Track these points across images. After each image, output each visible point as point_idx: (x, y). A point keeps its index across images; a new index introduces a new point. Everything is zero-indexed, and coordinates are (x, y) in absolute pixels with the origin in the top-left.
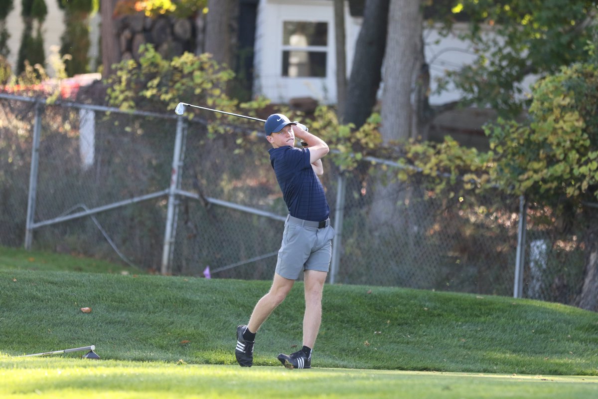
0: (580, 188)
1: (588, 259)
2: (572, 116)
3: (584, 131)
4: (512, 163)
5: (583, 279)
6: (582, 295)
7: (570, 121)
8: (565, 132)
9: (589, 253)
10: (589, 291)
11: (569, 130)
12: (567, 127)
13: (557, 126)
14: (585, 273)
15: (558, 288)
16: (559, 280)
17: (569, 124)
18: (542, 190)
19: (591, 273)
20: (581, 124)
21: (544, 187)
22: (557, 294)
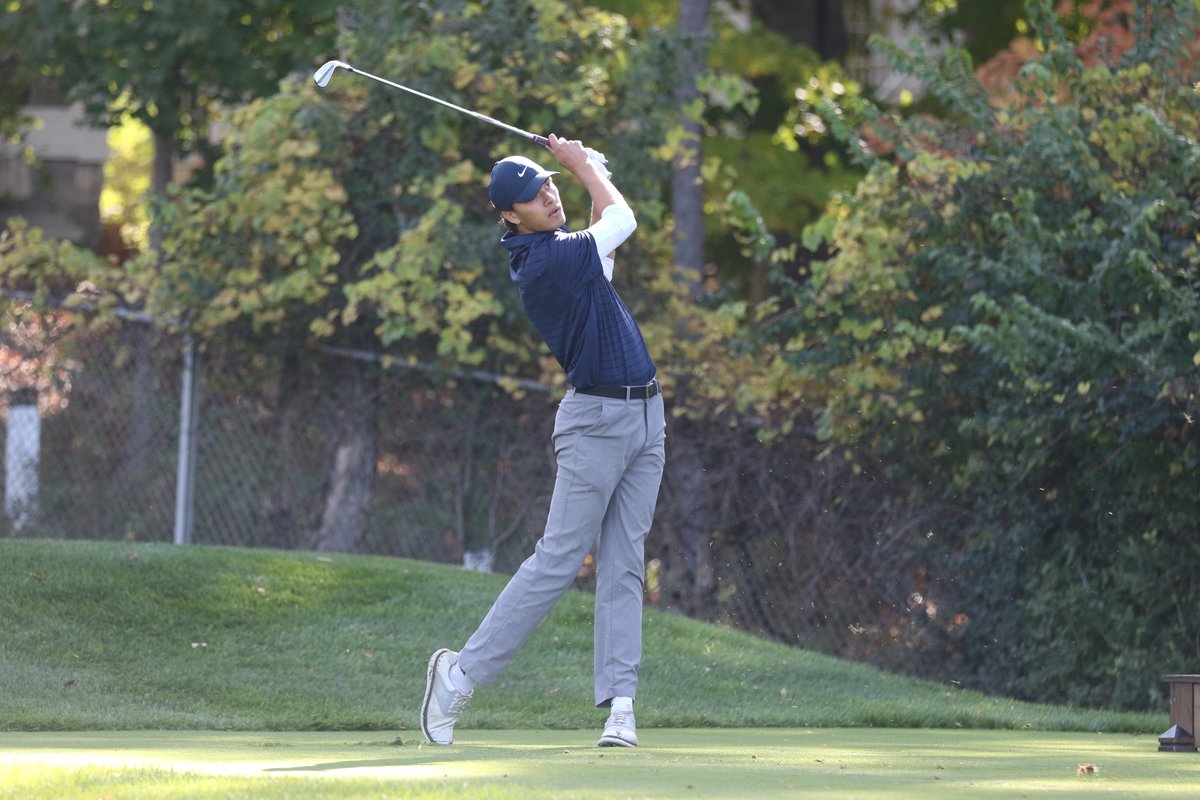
0: (338, 321)
1: (333, 459)
2: (317, 178)
3: (346, 207)
4: (192, 272)
5: (324, 499)
6: (324, 531)
7: (317, 189)
8: (307, 211)
9: (336, 447)
10: (338, 522)
11: (314, 206)
12: (310, 200)
13: (289, 198)
14: (327, 488)
15: (272, 518)
16: (273, 502)
17: (314, 194)
18: (257, 326)
19: (339, 487)
20: (338, 194)
21: (259, 320)
22: (270, 528)
